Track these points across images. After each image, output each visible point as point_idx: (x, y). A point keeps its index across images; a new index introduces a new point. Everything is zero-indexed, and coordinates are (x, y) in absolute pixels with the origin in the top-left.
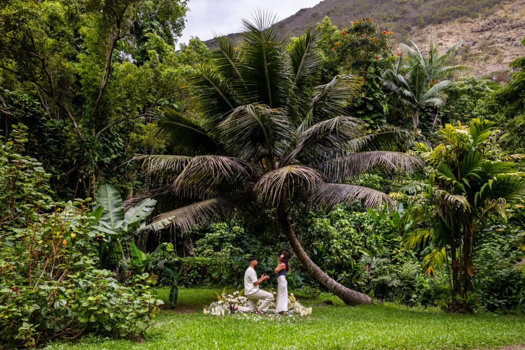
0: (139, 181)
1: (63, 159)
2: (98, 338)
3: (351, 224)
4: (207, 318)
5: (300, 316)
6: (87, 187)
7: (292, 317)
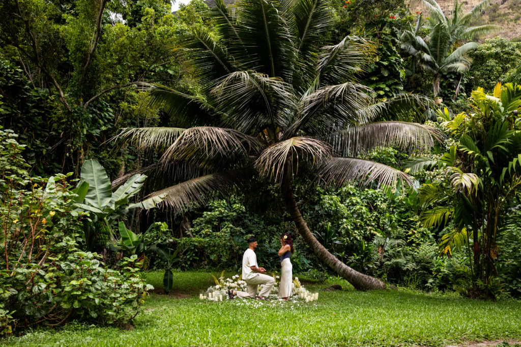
0: (131, 155)
1: (48, 132)
2: (83, 326)
3: (363, 202)
4: (204, 304)
5: (305, 302)
6: (75, 162)
7: (296, 303)
